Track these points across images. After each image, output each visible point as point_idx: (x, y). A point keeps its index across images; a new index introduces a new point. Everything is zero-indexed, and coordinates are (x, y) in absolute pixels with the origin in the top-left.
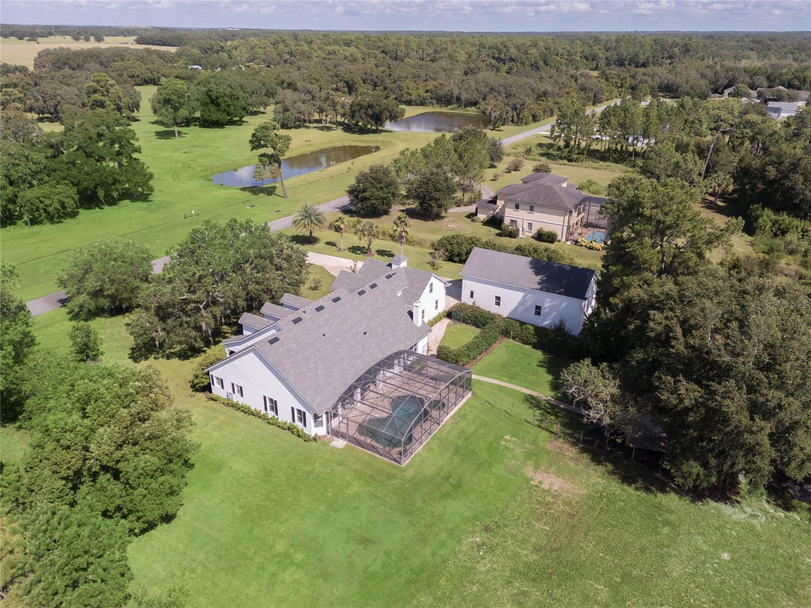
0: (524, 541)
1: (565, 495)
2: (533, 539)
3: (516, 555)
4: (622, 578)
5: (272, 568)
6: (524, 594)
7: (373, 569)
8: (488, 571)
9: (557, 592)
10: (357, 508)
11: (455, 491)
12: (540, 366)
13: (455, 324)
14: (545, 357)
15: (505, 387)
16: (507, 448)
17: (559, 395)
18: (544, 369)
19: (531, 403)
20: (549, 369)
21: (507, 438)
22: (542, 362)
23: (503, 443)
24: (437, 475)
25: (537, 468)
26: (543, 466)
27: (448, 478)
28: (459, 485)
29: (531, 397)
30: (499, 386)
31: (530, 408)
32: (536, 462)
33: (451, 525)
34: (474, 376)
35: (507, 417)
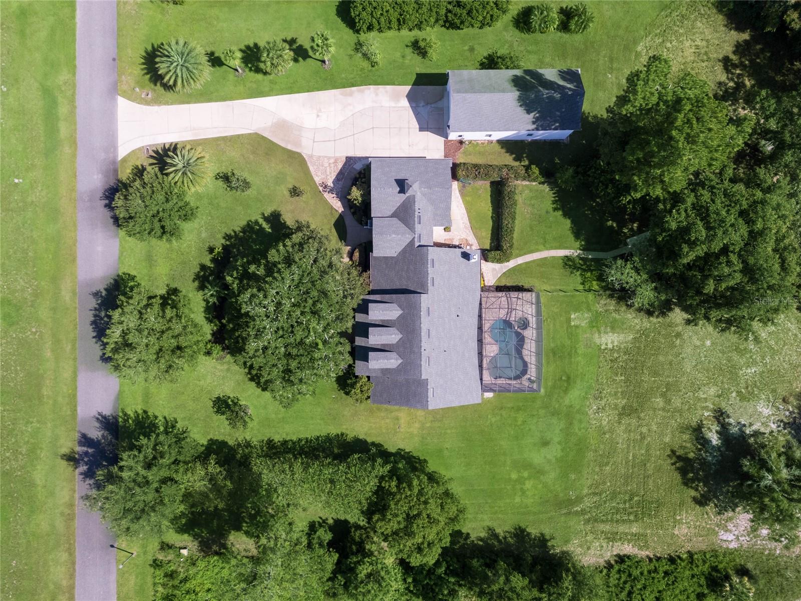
0: (616, 393)
1: (622, 346)
2: (620, 390)
3: (616, 405)
4: (666, 388)
5: (518, 487)
6: (629, 424)
7: (559, 456)
8: (608, 423)
9: (642, 415)
10: (530, 429)
11: (569, 384)
12: (555, 209)
13: (464, 186)
14: (554, 194)
15: (546, 258)
16: (577, 327)
17: (583, 243)
18: (560, 213)
19: (570, 266)
20: (563, 211)
21: (573, 316)
22: (554, 202)
23: (573, 324)
24: (555, 381)
25: (600, 333)
26: (602, 328)
27: (561, 378)
28: (569, 378)
29: (567, 259)
30: (541, 259)
31: (572, 273)
32: (597, 327)
33: (578, 407)
34: (520, 261)
35: (564, 296)
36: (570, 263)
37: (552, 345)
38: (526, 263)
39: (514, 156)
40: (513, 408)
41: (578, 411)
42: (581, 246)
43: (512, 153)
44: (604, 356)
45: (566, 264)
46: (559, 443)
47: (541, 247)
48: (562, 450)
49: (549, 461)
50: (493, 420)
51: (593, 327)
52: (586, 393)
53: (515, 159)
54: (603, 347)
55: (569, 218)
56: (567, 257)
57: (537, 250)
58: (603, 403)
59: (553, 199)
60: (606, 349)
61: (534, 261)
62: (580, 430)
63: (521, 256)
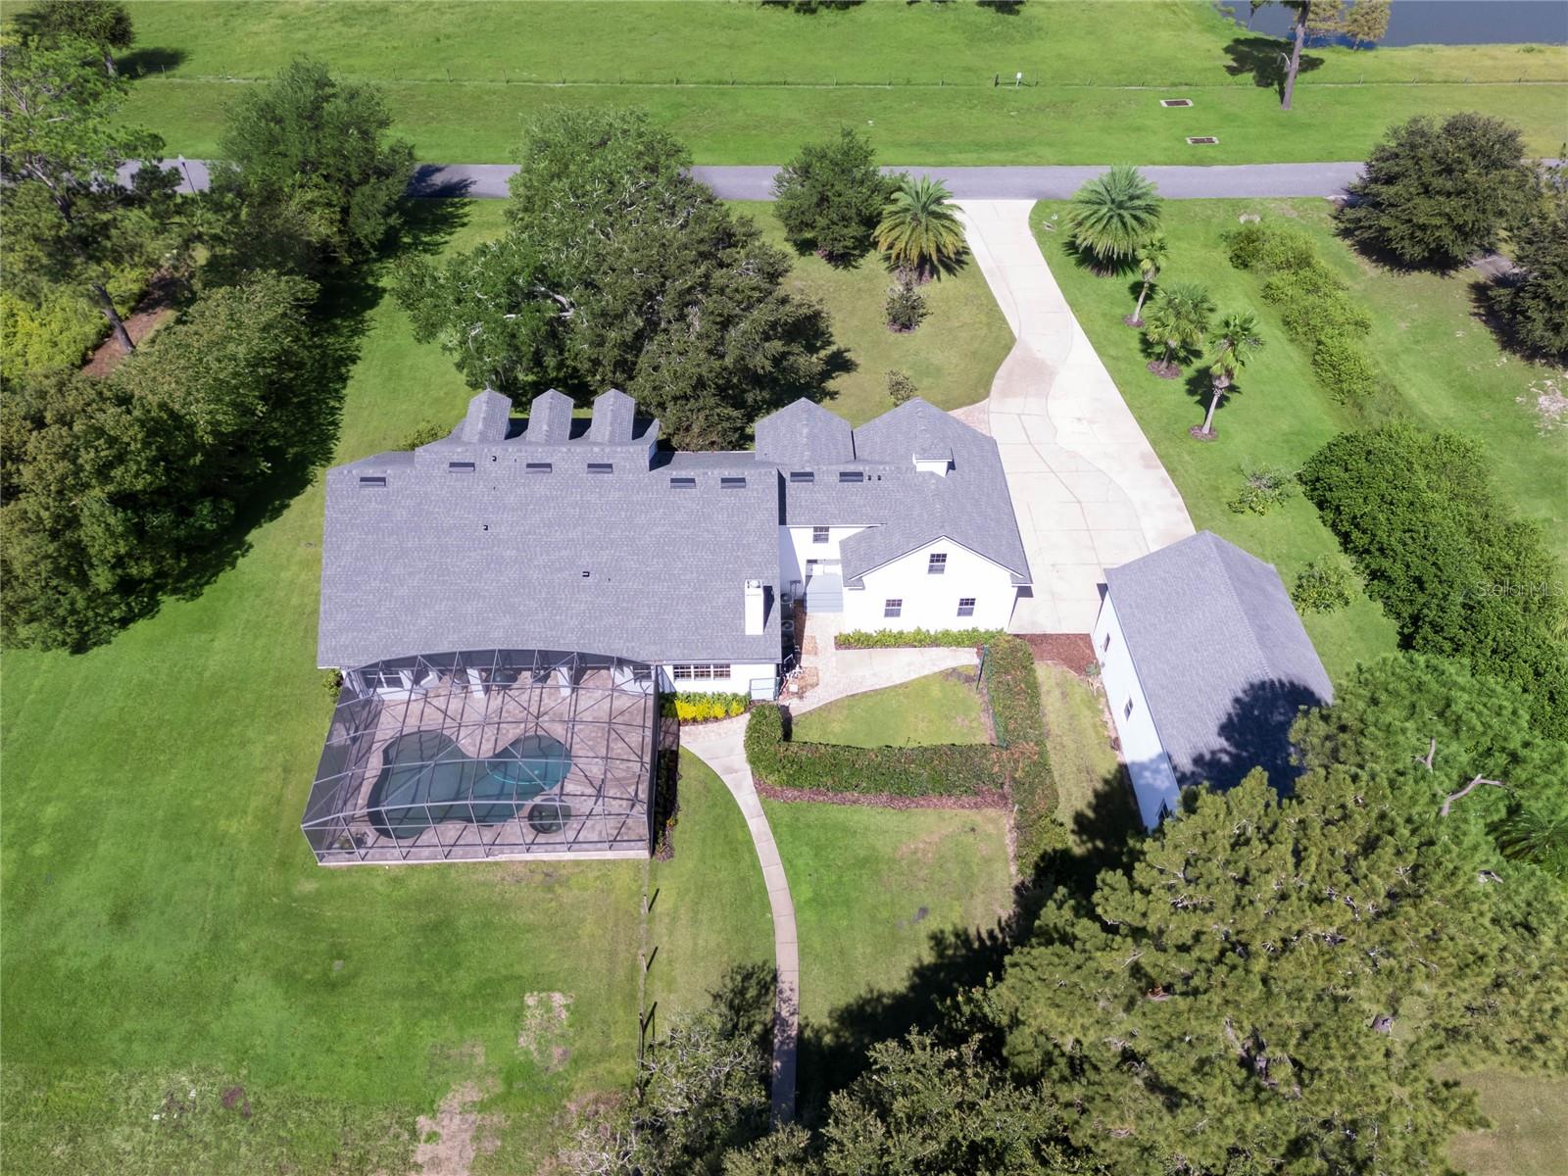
7: (60, 963)
10: (188, 859)
11: (311, 987)
12: (937, 940)
13: (968, 679)
14: (991, 933)
15: (766, 906)
16: (518, 1016)
17: (827, 1039)
18: (929, 958)
19: (742, 992)
20: (934, 969)
21: (558, 999)
22: (962, 937)
23: (530, 1000)
24: (333, 933)
25: (483, 1107)
26: (497, 1118)
27: (340, 956)
28: (332, 986)
29: (769, 983)
30: (763, 889)
31: (717, 997)
32: (504, 1097)
33: (215, 1028)
34: (758, 825)
35: (634, 967)
36: (752, 993)
37: (463, 922)
38: (749, 844)
39: (1090, 814)
40: (279, 801)
41: (201, 1031)
42: (818, 1033)
43: (1096, 808)
44: (385, 1129)
45: (747, 977)
46: (106, 964)
47: (806, 892)
48: (76, 976)
49: (54, 929)
50: (258, 749)
51: (509, 1081)
52: (260, 1060)
53: (1079, 818)
54: (423, 1122)
55: (912, 988)
56: (775, 979)
57: (793, 878)
58: (203, 1128)
59: (972, 932)
60: (414, 1134)
61: (756, 867)
62: (128, 1039)
63: (775, 827)
